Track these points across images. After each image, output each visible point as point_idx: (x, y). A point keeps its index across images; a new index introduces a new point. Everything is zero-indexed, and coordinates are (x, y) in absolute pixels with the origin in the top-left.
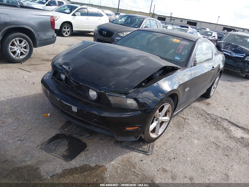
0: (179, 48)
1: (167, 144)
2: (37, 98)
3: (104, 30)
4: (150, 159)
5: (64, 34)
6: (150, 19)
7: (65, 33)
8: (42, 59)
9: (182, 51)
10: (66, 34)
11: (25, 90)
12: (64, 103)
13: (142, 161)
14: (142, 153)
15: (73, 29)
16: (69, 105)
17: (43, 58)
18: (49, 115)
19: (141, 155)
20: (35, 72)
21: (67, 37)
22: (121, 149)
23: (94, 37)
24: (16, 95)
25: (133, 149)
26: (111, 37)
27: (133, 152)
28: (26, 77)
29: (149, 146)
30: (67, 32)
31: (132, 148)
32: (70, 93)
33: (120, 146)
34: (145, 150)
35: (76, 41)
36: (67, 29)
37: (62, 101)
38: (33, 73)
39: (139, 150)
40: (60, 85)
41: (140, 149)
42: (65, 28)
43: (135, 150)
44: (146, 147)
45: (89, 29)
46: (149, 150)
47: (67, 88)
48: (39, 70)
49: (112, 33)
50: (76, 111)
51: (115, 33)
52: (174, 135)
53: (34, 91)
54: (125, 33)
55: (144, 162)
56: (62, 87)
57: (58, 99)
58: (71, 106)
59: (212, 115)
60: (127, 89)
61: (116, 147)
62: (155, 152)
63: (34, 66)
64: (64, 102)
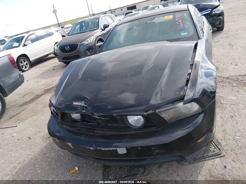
0: (177, 23)
1: (228, 131)
2: (46, 154)
3: (66, 46)
4: (230, 160)
5: (23, 69)
6: (104, 16)
7: (24, 67)
8: (18, 105)
9: (183, 25)
10: (26, 68)
11: (26, 151)
12: (104, 149)
13: (225, 167)
14: (217, 158)
15: (31, 60)
16: (111, 149)
17: (19, 103)
18: (77, 168)
19: (217, 160)
20: (21, 124)
21: (27, 70)
22: (191, 166)
23: (58, 58)
24: (19, 164)
25: (204, 158)
26: (76, 50)
27: (206, 163)
28: (16, 134)
29: (215, 144)
30: (26, 65)
31: (201, 159)
32: (100, 132)
33: (187, 164)
34: (216, 152)
35: (40, 70)
36: (24, 63)
37: (98, 148)
38: (21, 126)
39: (211, 157)
40: (79, 129)
41: (210, 154)
42: (22, 63)
43: (207, 159)
44: (213, 147)
45: (45, 52)
46: (220, 150)
47: (94, 128)
48: (25, 119)
49: (76, 45)
50: (126, 152)
51: (79, 44)
52: (223, 117)
53: (36, 147)
54: (88, 40)
55: (229, 167)
56: (84, 130)
57: (91, 148)
58: (115, 149)
59: (231, 77)
60: (178, 93)
61: (183, 167)
62: (227, 148)
63: (15, 117)
64: (102, 149)
